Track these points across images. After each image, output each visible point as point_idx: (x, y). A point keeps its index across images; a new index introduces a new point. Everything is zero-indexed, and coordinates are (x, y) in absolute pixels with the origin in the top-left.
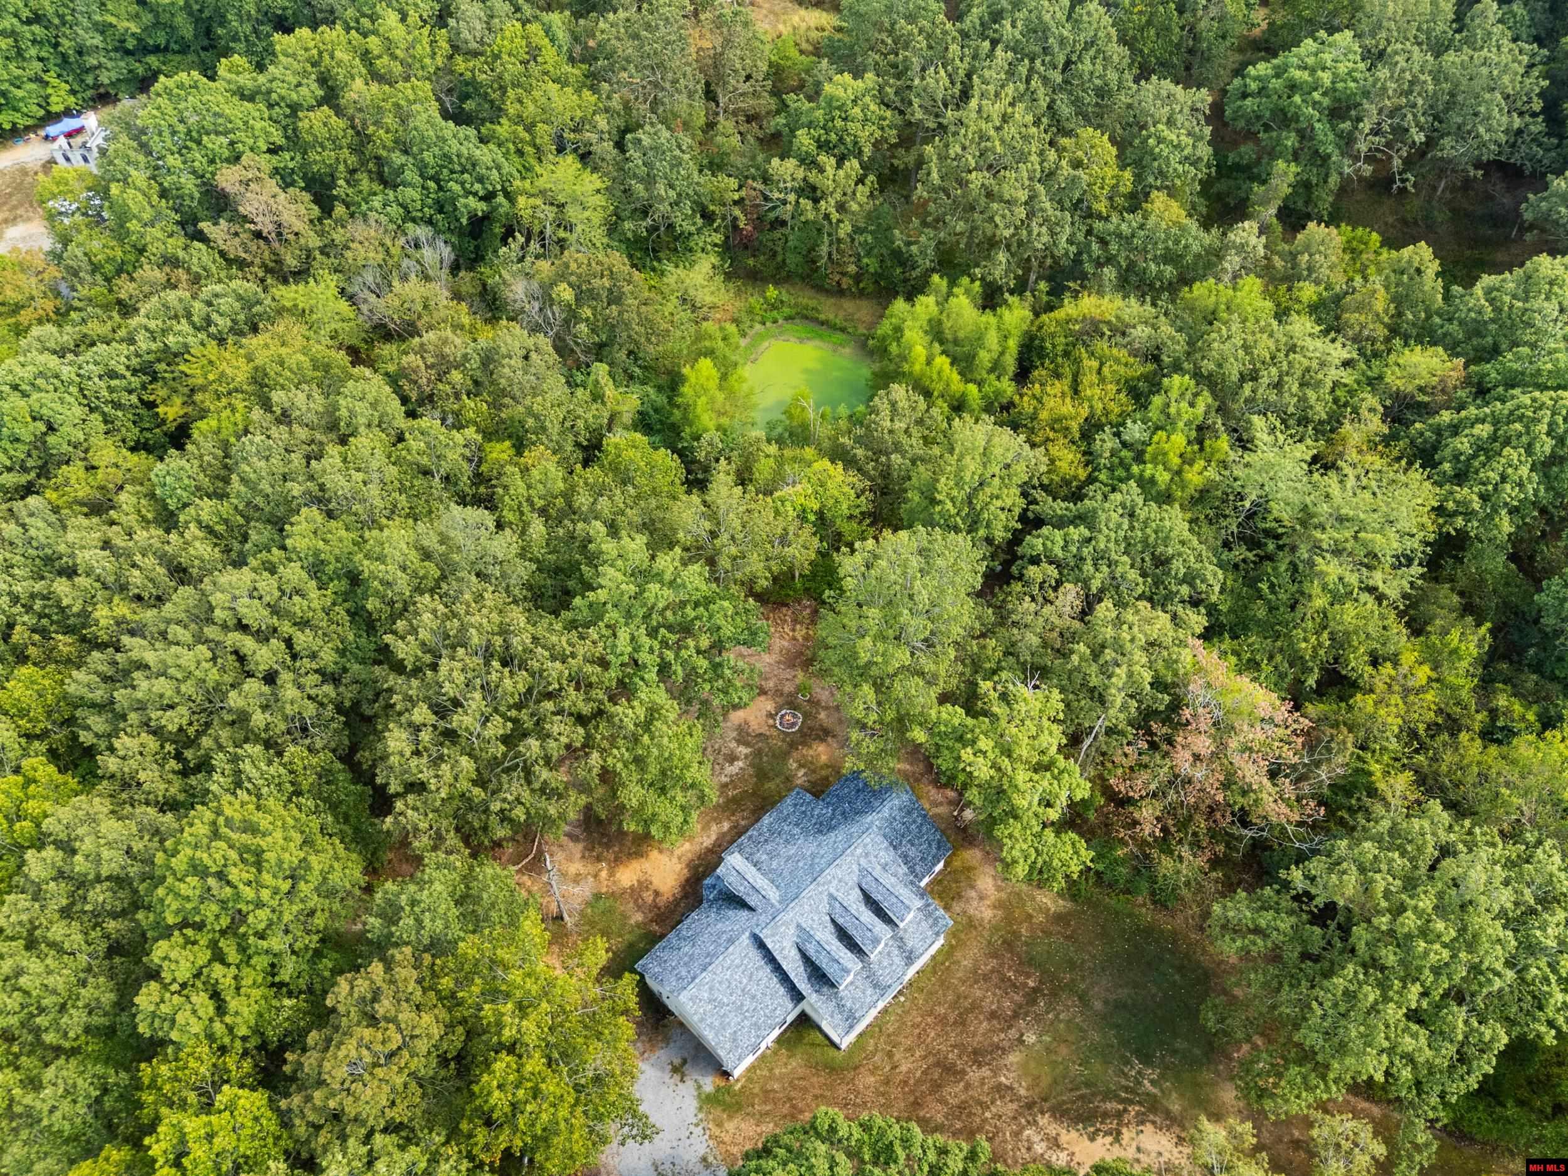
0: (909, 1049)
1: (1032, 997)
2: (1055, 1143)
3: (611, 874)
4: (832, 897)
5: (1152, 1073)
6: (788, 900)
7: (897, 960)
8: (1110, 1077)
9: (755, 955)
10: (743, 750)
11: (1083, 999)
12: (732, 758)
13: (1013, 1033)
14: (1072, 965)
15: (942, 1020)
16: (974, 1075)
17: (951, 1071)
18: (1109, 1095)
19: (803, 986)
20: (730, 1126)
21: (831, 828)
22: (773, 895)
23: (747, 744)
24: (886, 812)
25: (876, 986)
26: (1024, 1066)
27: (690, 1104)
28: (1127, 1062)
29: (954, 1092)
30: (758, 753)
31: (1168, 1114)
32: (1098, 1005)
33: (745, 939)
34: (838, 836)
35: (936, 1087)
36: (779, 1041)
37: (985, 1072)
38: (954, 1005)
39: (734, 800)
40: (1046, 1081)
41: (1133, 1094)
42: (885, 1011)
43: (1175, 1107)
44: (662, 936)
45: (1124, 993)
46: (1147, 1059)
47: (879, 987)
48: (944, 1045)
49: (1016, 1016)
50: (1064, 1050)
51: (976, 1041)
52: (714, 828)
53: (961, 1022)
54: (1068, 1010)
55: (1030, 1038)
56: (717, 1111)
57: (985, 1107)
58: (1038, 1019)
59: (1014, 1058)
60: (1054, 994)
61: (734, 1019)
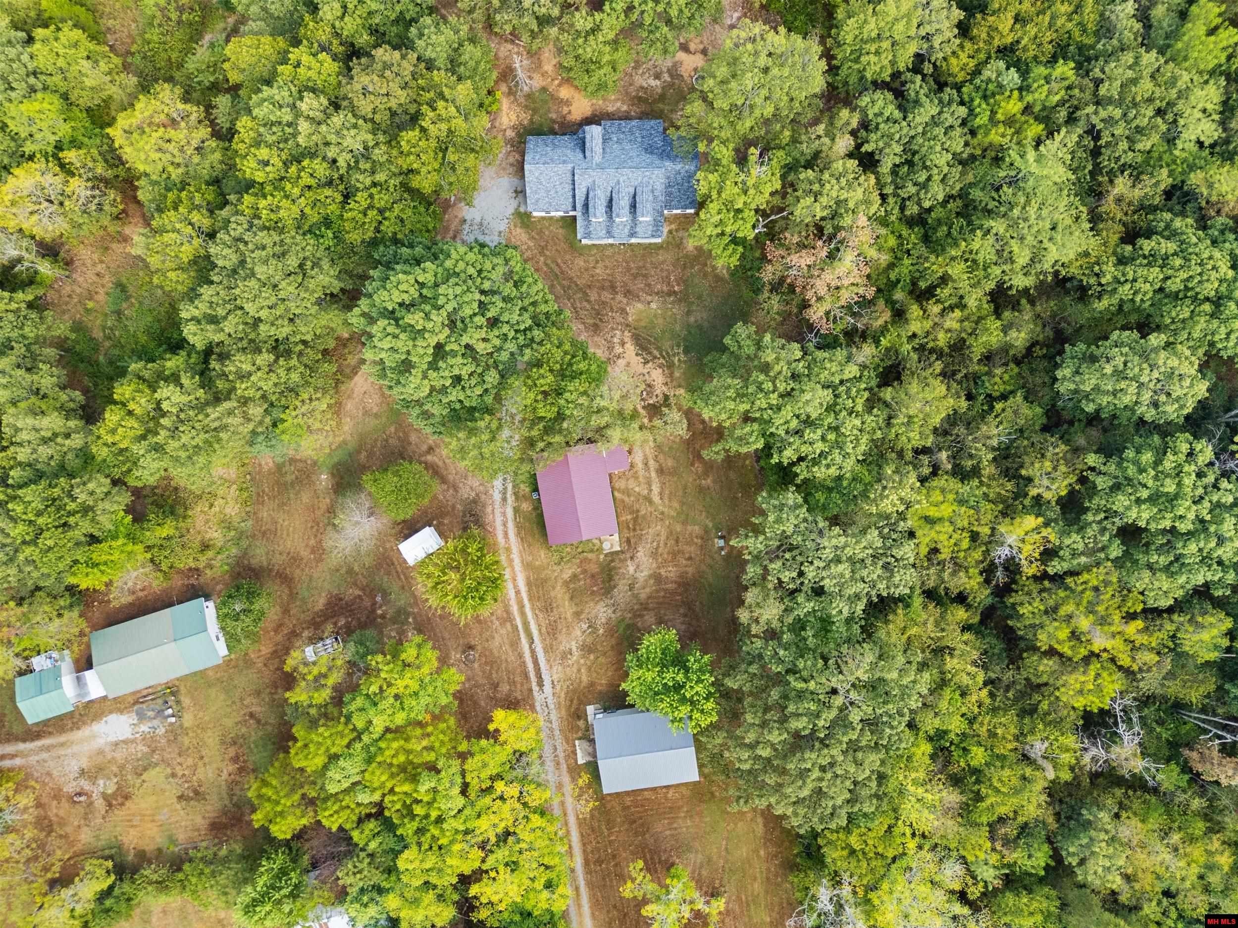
0: (606, 267)
1: (672, 293)
2: (623, 344)
3: (559, 85)
4: (618, 183)
5: (683, 357)
6: (601, 167)
7: (626, 231)
8: (666, 345)
9: (569, 176)
10: (666, 76)
11: (689, 313)
12: (657, 76)
13: (649, 298)
14: (700, 297)
15: (629, 269)
16: (619, 297)
17: (613, 288)
18: (658, 348)
19: (579, 206)
20: (519, 230)
21: (652, 153)
22: (598, 158)
23: (671, 76)
24: (678, 167)
25: (608, 232)
26: (641, 312)
27: (511, 210)
28: (678, 346)
29: (606, 296)
30: (671, 85)
31: (671, 375)
32: (692, 319)
33: (570, 166)
34: (648, 158)
35: (603, 288)
36: (562, 218)
37: (625, 301)
38: (639, 268)
39: (640, 99)
40: (643, 324)
41: (667, 357)
42: (611, 245)
43: (677, 374)
44: (556, 134)
45: (706, 324)
46: (686, 351)
47: (609, 234)
48: (620, 278)
49: (657, 293)
50: (661, 321)
51: (632, 288)
52: (619, 104)
53: (635, 277)
54: (678, 310)
55: (653, 306)
56: (519, 221)
57: (612, 310)
58: (664, 302)
59: (639, 306)
60: (680, 300)
61: (542, 193)
